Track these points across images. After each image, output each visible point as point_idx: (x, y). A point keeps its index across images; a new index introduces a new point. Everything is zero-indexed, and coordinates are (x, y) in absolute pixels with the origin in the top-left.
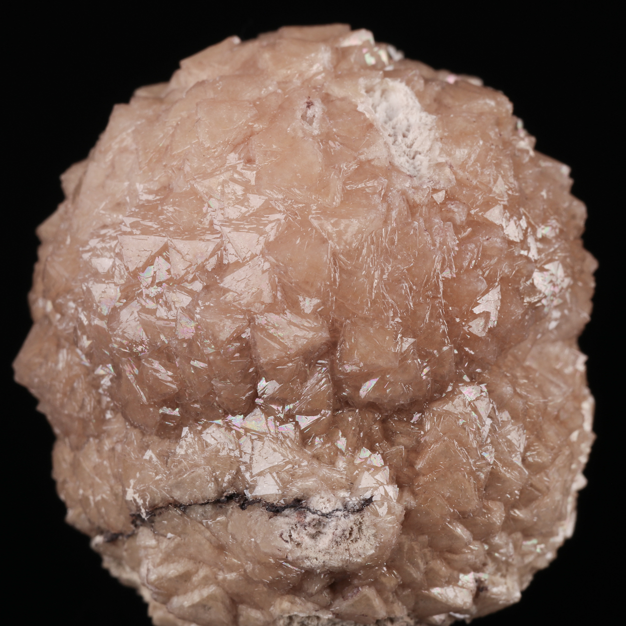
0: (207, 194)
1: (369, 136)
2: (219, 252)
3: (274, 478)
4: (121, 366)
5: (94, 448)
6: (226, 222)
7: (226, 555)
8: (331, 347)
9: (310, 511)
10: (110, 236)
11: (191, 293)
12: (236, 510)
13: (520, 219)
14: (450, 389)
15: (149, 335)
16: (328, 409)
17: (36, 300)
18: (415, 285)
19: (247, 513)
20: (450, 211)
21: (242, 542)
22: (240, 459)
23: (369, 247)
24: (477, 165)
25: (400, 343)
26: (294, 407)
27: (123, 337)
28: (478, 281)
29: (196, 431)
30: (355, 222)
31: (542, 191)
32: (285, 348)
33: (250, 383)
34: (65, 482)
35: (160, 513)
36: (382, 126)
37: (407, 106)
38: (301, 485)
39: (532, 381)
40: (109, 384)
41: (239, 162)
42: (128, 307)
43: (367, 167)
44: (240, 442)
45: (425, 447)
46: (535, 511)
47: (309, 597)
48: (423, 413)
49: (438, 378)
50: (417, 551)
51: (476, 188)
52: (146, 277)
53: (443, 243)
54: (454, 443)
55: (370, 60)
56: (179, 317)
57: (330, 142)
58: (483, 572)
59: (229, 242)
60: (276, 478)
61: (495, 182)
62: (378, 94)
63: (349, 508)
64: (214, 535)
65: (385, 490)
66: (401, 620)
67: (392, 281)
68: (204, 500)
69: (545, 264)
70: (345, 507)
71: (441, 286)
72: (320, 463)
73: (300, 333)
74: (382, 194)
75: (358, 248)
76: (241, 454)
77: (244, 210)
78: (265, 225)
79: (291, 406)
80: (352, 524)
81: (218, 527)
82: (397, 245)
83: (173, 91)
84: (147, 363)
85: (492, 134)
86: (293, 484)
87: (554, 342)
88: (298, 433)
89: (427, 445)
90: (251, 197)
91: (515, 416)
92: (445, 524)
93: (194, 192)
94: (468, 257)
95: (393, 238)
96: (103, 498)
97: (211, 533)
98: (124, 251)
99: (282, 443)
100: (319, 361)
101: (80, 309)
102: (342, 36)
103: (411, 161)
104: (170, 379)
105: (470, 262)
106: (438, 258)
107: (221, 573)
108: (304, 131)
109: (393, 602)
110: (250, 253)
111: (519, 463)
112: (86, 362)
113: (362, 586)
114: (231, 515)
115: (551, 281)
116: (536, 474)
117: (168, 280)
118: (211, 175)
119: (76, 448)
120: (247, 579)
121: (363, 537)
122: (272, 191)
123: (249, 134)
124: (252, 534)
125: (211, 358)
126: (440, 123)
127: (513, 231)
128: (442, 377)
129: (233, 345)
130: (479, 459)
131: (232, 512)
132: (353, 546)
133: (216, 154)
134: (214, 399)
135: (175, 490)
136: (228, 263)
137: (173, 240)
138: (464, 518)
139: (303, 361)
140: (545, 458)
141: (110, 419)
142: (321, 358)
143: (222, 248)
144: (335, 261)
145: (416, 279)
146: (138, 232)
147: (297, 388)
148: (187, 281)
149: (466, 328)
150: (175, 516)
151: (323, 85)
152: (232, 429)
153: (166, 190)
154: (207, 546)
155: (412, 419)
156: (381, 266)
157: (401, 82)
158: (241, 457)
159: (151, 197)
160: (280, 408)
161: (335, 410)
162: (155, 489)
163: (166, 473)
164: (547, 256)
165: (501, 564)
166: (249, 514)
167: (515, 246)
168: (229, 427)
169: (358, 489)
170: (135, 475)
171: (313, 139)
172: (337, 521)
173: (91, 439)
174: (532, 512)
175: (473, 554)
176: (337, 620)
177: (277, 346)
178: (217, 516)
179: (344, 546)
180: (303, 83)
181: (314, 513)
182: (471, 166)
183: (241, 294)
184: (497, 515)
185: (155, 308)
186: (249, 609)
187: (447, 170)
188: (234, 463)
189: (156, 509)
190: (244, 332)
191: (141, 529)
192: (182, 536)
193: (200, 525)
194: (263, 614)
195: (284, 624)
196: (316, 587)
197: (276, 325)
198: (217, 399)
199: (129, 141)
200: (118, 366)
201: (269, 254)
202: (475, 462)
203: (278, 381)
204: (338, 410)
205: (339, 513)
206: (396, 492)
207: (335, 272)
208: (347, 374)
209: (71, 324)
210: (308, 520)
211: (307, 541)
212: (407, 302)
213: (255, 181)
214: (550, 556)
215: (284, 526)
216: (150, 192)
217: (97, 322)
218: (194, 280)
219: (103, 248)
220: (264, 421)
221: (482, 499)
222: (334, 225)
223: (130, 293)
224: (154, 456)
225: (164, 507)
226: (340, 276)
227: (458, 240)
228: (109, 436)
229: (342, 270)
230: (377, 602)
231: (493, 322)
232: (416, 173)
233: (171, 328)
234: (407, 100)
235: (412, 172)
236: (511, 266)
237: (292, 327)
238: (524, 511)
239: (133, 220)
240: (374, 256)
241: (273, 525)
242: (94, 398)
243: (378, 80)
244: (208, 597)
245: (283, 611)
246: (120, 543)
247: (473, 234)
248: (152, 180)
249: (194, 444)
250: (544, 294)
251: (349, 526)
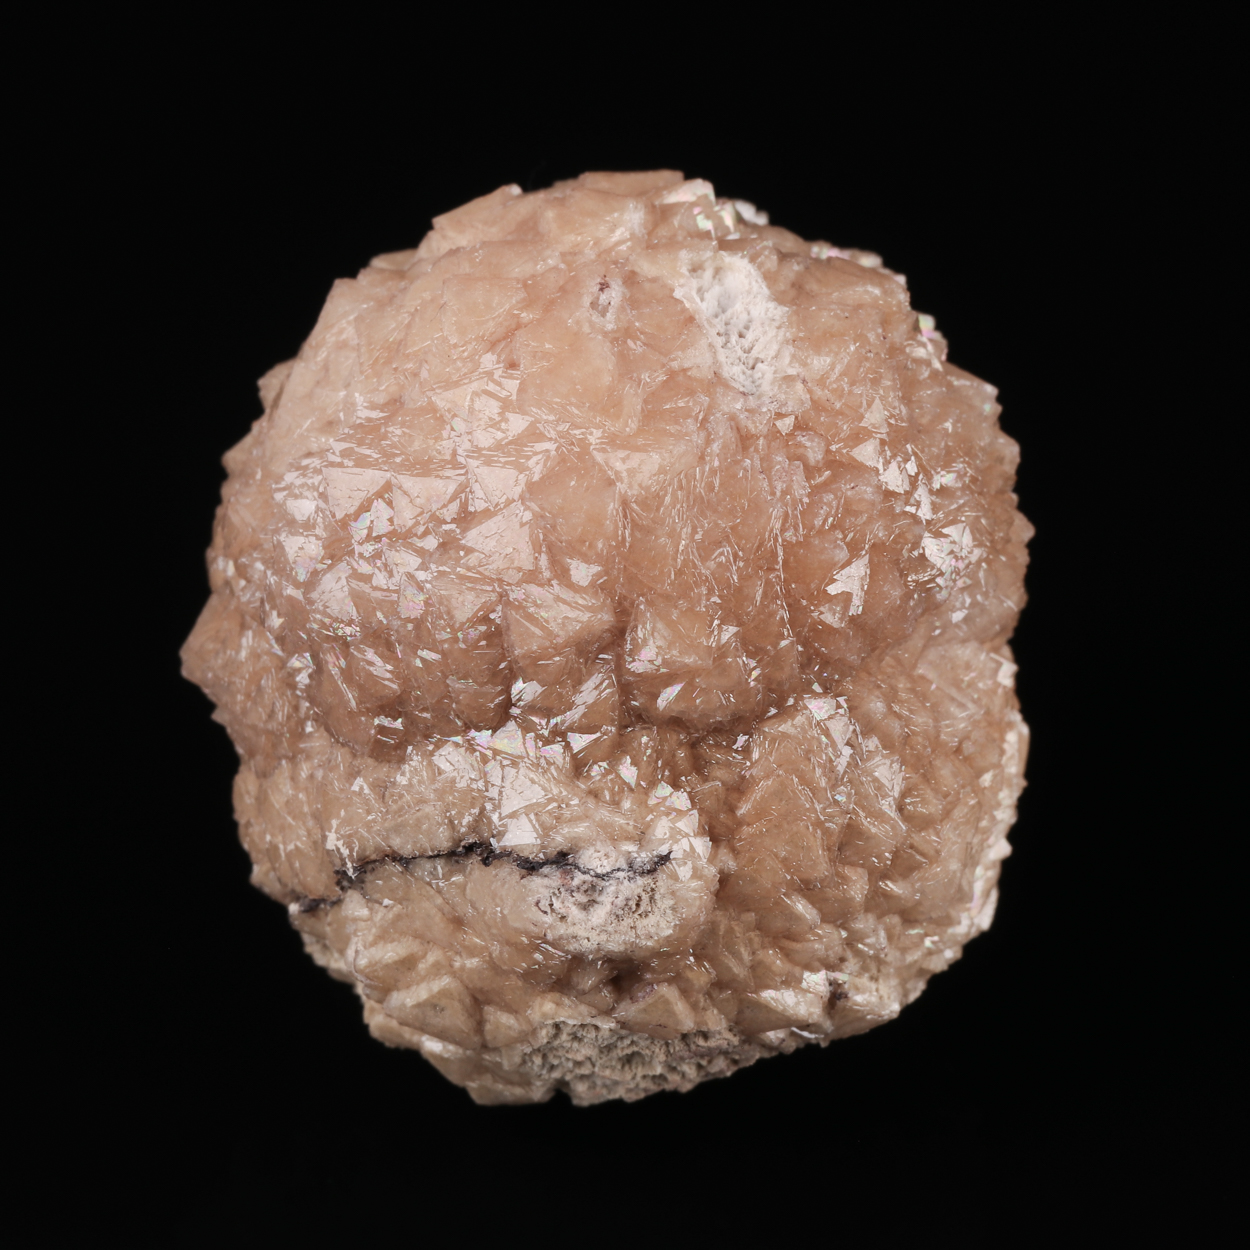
0: (449, 411)
1: (687, 335)
2: (463, 495)
3: (531, 821)
4: (321, 656)
5: (287, 774)
6: (473, 452)
7: (465, 932)
8: (617, 637)
9: (579, 870)
10: (315, 468)
11: (421, 552)
12: (477, 866)
13: (906, 460)
14: (791, 701)
15: (361, 611)
16: (612, 725)
17: (215, 559)
18: (742, 550)
19: (491, 870)
20: (799, 445)
21: (485, 912)
22: (486, 794)
23: (674, 494)
24: (843, 380)
25: (716, 633)
26: (563, 722)
27: (325, 614)
28: (835, 547)
29: (425, 751)
30: (656, 457)
31: (946, 421)
32: (550, 634)
33: (501, 684)
34: (248, 824)
35: (373, 869)
36: (707, 320)
37: (749, 292)
38: (569, 832)
39: (923, 697)
40: (307, 681)
41: (497, 366)
42: (334, 570)
43: (680, 378)
44: (486, 769)
45: (752, 785)
46: (918, 885)
47: (581, 995)
48: (751, 736)
49: (774, 686)
50: (738, 935)
51: (840, 413)
52: (359, 529)
53: (785, 493)
54: (792, 779)
55: (705, 224)
56: (402, 587)
57: (629, 342)
58: (841, 970)
59: (476, 481)
60: (534, 822)
61: (869, 405)
62: (708, 274)
63: (636, 867)
64: (448, 903)
65: (691, 844)
66: (718, 1037)
67: (709, 544)
68: (432, 851)
69: (943, 527)
70: (631, 866)
71: (780, 553)
72: (597, 803)
73: (572, 614)
74: (700, 418)
75: (658, 494)
76: (486, 786)
77: (500, 435)
78: (528, 458)
79: (558, 719)
80: (640, 890)
81: (453, 891)
82: (719, 492)
83: (421, 260)
84: (359, 652)
85: (872, 337)
86: (557, 831)
87: (964, 641)
88: (568, 759)
89: (754, 781)
90: (510, 416)
91: (887, 744)
92: (780, 897)
93: (432, 409)
94: (822, 512)
95: (712, 482)
96: (297, 847)
97: (444, 899)
98: (330, 491)
99: (545, 772)
100: (601, 656)
101: (269, 573)
102: (670, 187)
103: (749, 372)
104: (388, 675)
105: (825, 520)
106: (776, 512)
107: (458, 958)
108: (592, 325)
109: (705, 1009)
110: (505, 497)
111: (893, 813)
112: (277, 650)
113: (659, 982)
114: (470, 873)
115: (952, 552)
116: (920, 831)
117: (389, 533)
118: (457, 384)
119: (263, 775)
120: (494, 967)
121: (656, 910)
122: (540, 409)
123: (514, 327)
124: (498, 900)
125: (446, 646)
126: (794, 318)
127: (893, 478)
128: (780, 684)
129: (476, 629)
130: (830, 804)
131: (472, 869)
132: (642, 923)
133: (466, 354)
134: (450, 706)
135: (393, 836)
136: (476, 511)
137: (398, 476)
138: (809, 889)
139: (575, 655)
140: (933, 806)
141: (311, 733)
142: (602, 650)
143: (468, 490)
144: (626, 513)
145: (744, 542)
146: (351, 464)
147: (567, 693)
148: (416, 535)
149: (815, 614)
150: (393, 874)
151: (627, 259)
152: (475, 750)
153: (394, 405)
154: (438, 918)
155: (735, 742)
156: (692, 521)
157: (742, 257)
158: (487, 791)
159: (375, 414)
160: (544, 722)
161: (623, 727)
162: (366, 835)
163: (381, 812)
164: (947, 515)
165: (868, 961)
166: (494, 872)
167: (896, 499)
168: (471, 747)
169: (650, 841)
170: (339, 814)
171: (604, 337)
172: (618, 885)
173: (284, 762)
174: (913, 885)
175: (822, 943)
176: (624, 1032)
177: (538, 632)
178: (451, 875)
179: (628, 922)
180: (599, 255)
181: (584, 873)
182: (834, 382)
183: (490, 556)
184: (857, 886)
185: (371, 573)
186: (499, 1013)
187: (799, 386)
188: (476, 799)
189: (368, 863)
190: (494, 611)
191: (350, 892)
192: (404, 903)
193: (428, 888)
194: (517, 1020)
195: (547, 1035)
196: (589, 982)
197: (539, 602)
198: (454, 706)
199: (350, 333)
200: (318, 655)
201: (531, 500)
202: (825, 809)
203: (539, 682)
204: (627, 727)
205: (621, 874)
206: (708, 847)
207: (625, 528)
208: (640, 675)
209: (258, 594)
210: (576, 882)
211: (575, 913)
212: (729, 574)
213: (517, 394)
214: (951, 954)
215: (541, 890)
216: (373, 407)
217: (290, 591)
218: (426, 533)
219: (302, 486)
220: (520, 739)
221: (835, 862)
222: (624, 460)
223: (338, 548)
224: (365, 787)
225: (378, 861)
226: (632, 535)
227: (810, 487)
228: (308, 757)
229: (635, 526)
230: (680, 1007)
231: (856, 607)
232: (755, 389)
233: (393, 603)
234: (750, 284)
235: (749, 387)
236: (887, 528)
237: (561, 604)
238: (900, 883)
239: (344, 445)
240: (682, 507)
241: (525, 888)
242: (290, 702)
243: (709, 254)
244: (439, 992)
245: (545, 1016)
246: (322, 914)
247: (834, 479)
248: (378, 390)
249: (421, 771)
250: (939, 569)
251: (636, 893)
